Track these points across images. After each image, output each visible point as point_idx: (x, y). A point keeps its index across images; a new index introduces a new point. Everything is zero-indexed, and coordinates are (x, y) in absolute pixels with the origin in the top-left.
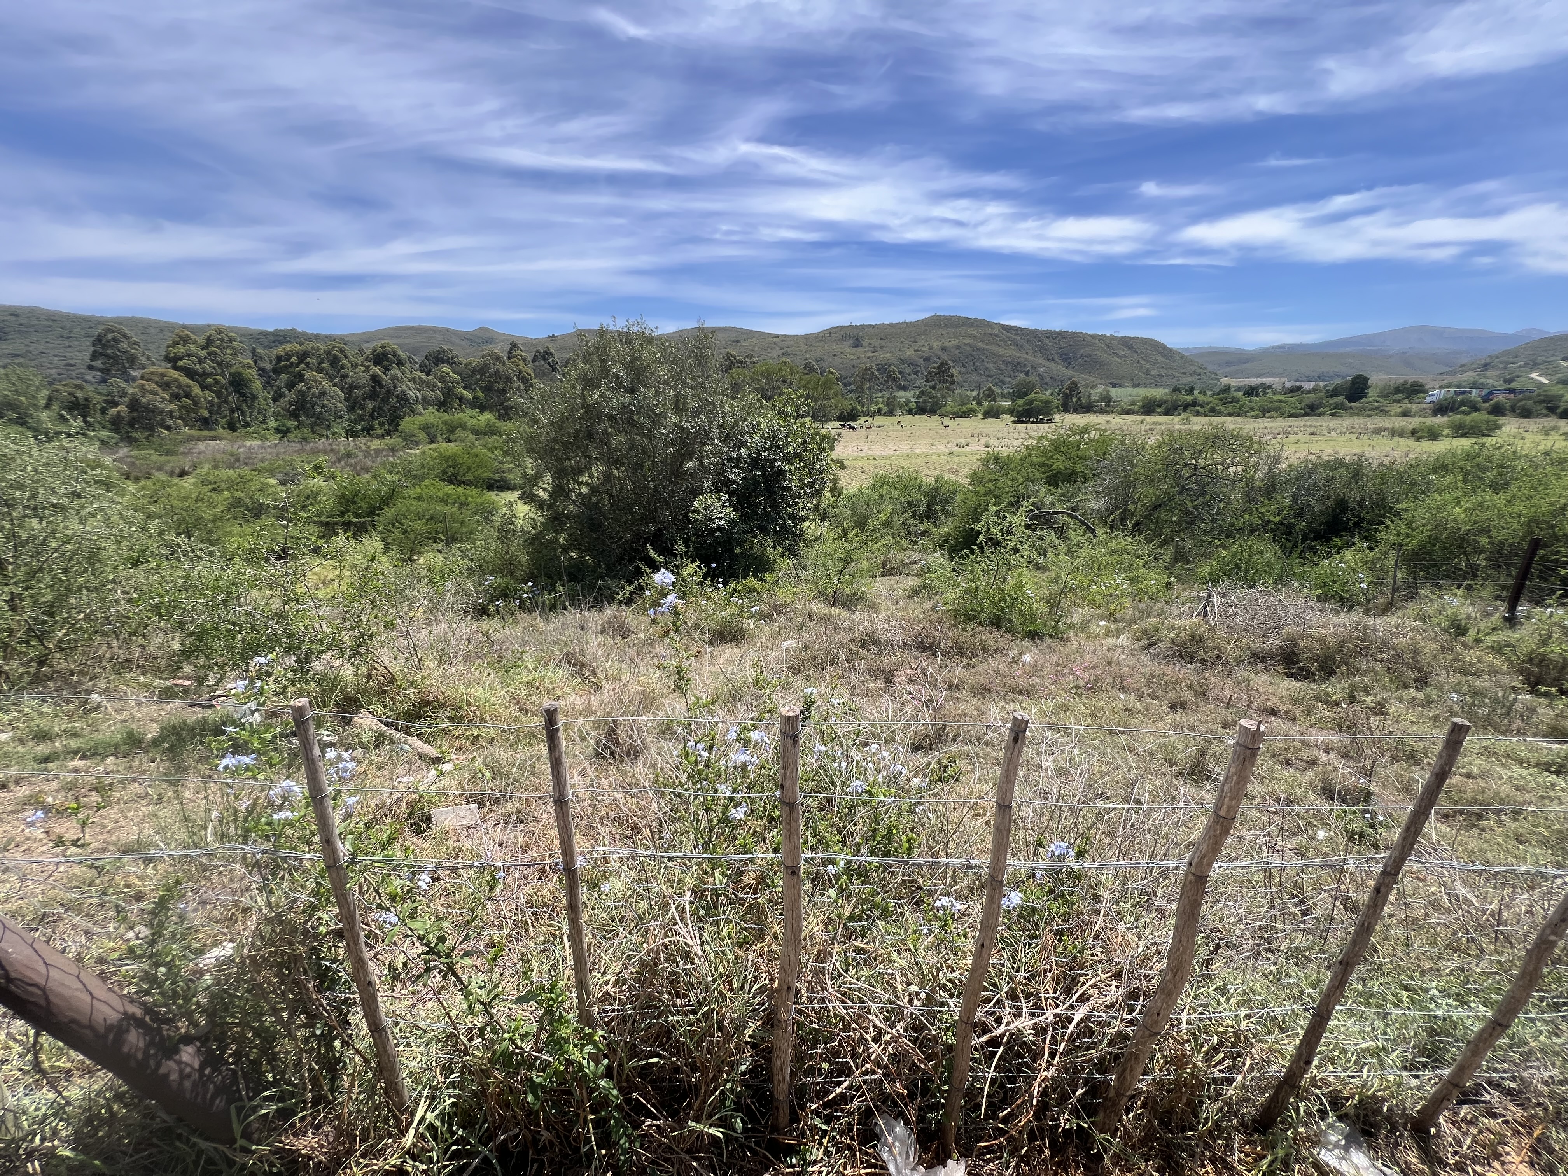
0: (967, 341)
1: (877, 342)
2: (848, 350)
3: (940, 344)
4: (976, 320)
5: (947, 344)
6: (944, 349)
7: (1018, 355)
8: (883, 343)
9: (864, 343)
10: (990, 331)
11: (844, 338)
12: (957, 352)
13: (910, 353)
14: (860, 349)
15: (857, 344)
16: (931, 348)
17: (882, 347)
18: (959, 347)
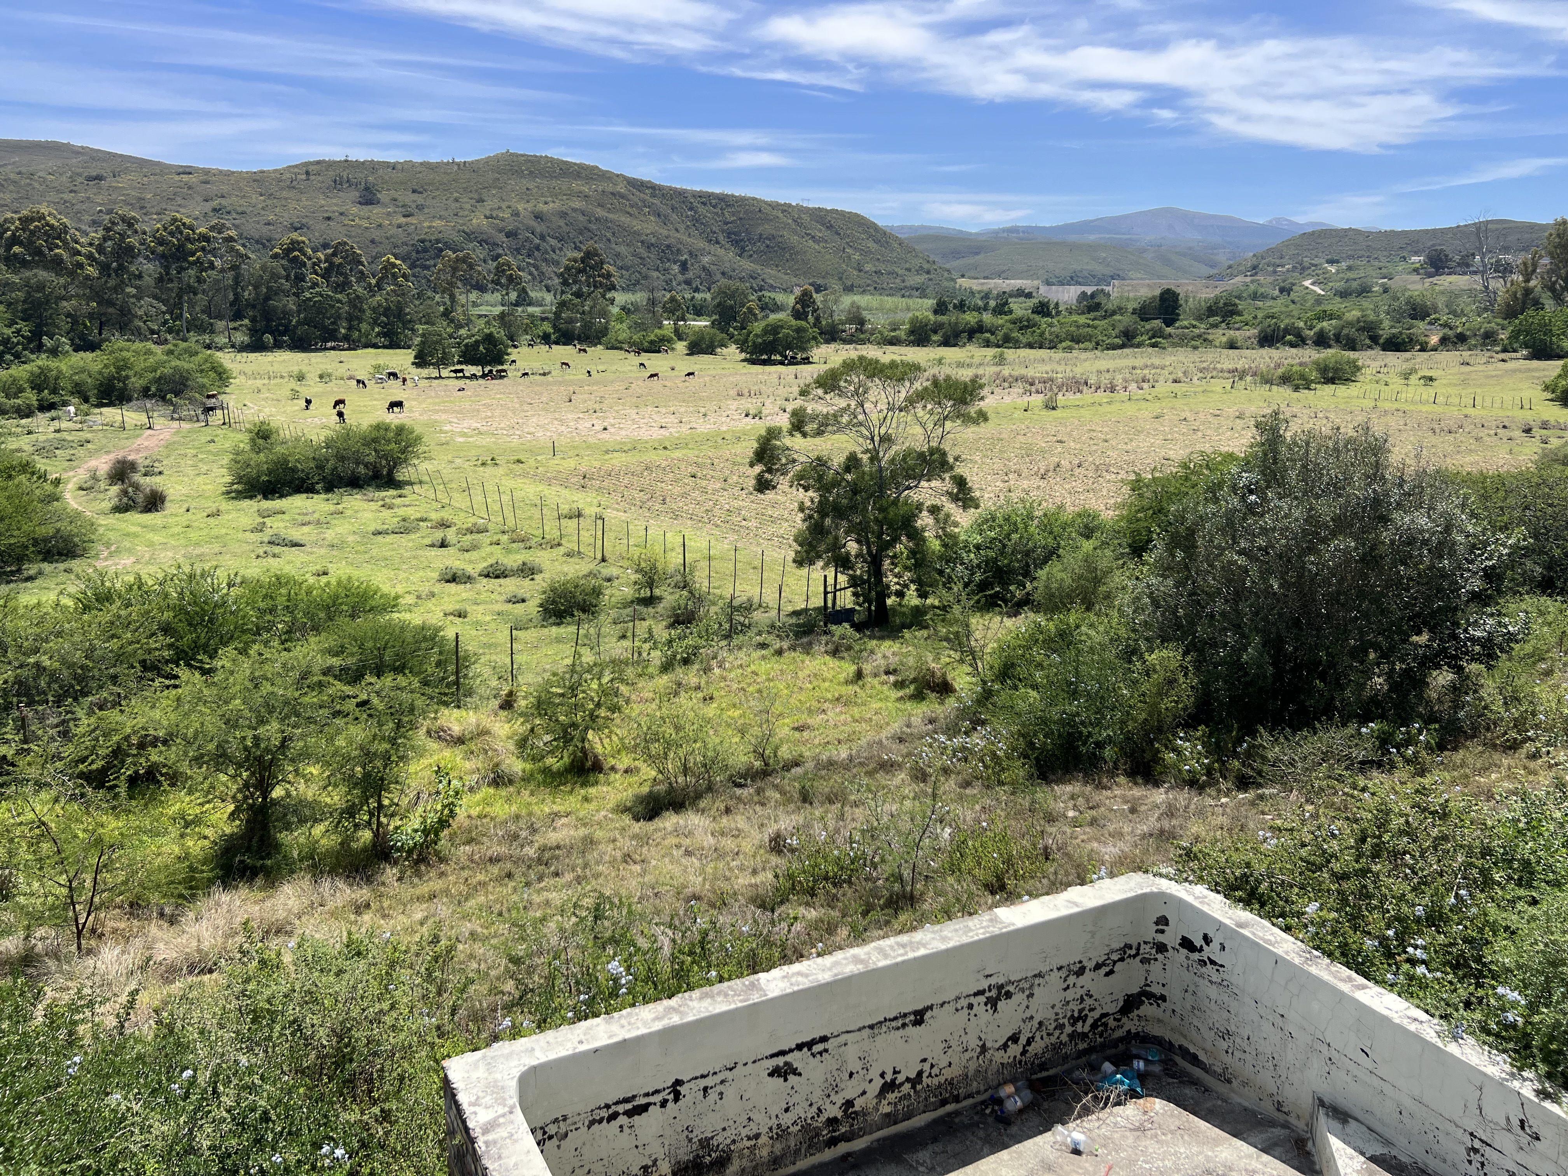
0: (577, 204)
1: (409, 198)
2: (355, 210)
3: (529, 206)
4: (581, 166)
5: (542, 207)
6: (538, 217)
7: (665, 233)
8: (419, 199)
9: (383, 196)
10: (610, 188)
11: (338, 184)
12: (562, 223)
13: (478, 221)
14: (376, 210)
15: (368, 198)
16: (516, 214)
17: (420, 207)
18: (563, 215)
